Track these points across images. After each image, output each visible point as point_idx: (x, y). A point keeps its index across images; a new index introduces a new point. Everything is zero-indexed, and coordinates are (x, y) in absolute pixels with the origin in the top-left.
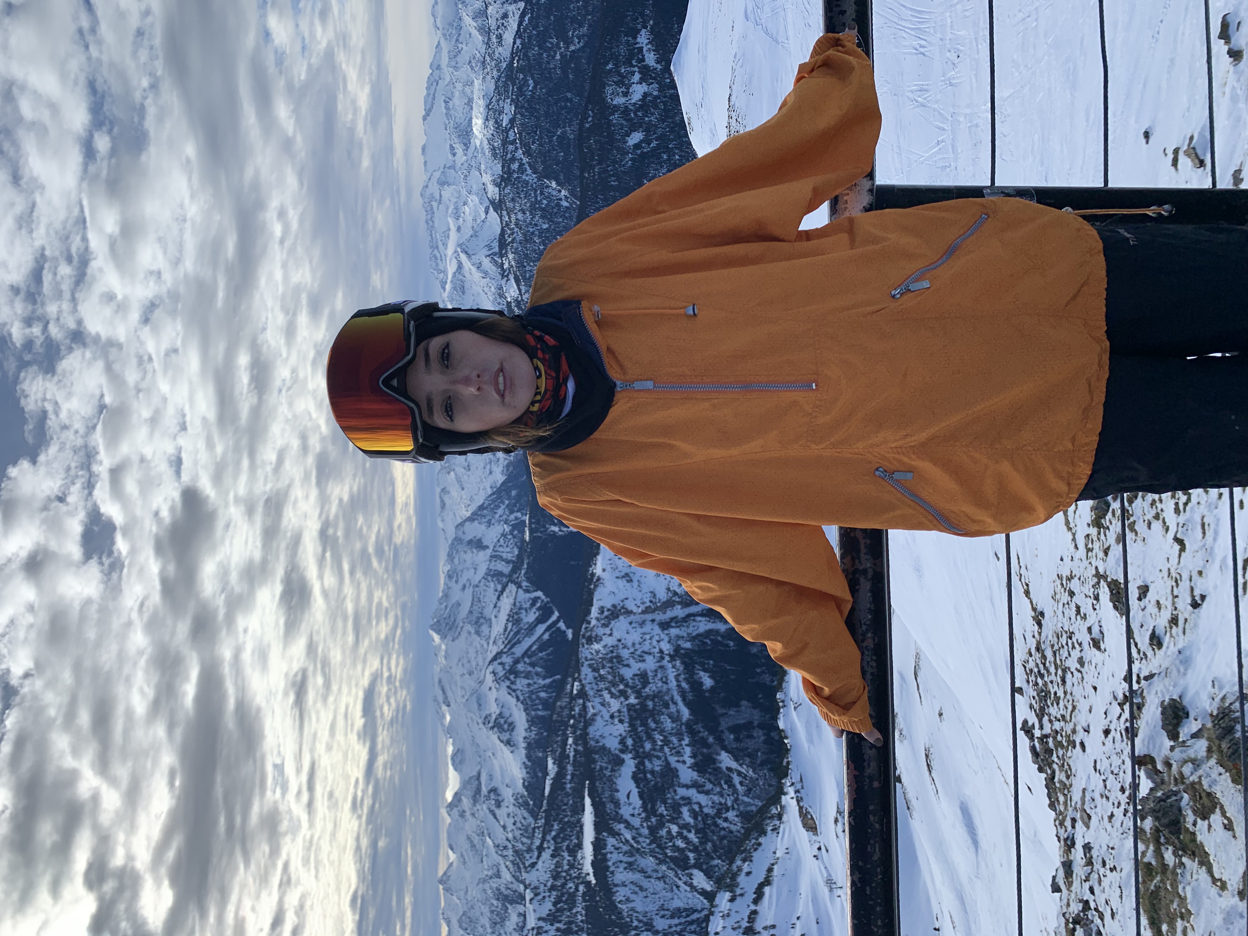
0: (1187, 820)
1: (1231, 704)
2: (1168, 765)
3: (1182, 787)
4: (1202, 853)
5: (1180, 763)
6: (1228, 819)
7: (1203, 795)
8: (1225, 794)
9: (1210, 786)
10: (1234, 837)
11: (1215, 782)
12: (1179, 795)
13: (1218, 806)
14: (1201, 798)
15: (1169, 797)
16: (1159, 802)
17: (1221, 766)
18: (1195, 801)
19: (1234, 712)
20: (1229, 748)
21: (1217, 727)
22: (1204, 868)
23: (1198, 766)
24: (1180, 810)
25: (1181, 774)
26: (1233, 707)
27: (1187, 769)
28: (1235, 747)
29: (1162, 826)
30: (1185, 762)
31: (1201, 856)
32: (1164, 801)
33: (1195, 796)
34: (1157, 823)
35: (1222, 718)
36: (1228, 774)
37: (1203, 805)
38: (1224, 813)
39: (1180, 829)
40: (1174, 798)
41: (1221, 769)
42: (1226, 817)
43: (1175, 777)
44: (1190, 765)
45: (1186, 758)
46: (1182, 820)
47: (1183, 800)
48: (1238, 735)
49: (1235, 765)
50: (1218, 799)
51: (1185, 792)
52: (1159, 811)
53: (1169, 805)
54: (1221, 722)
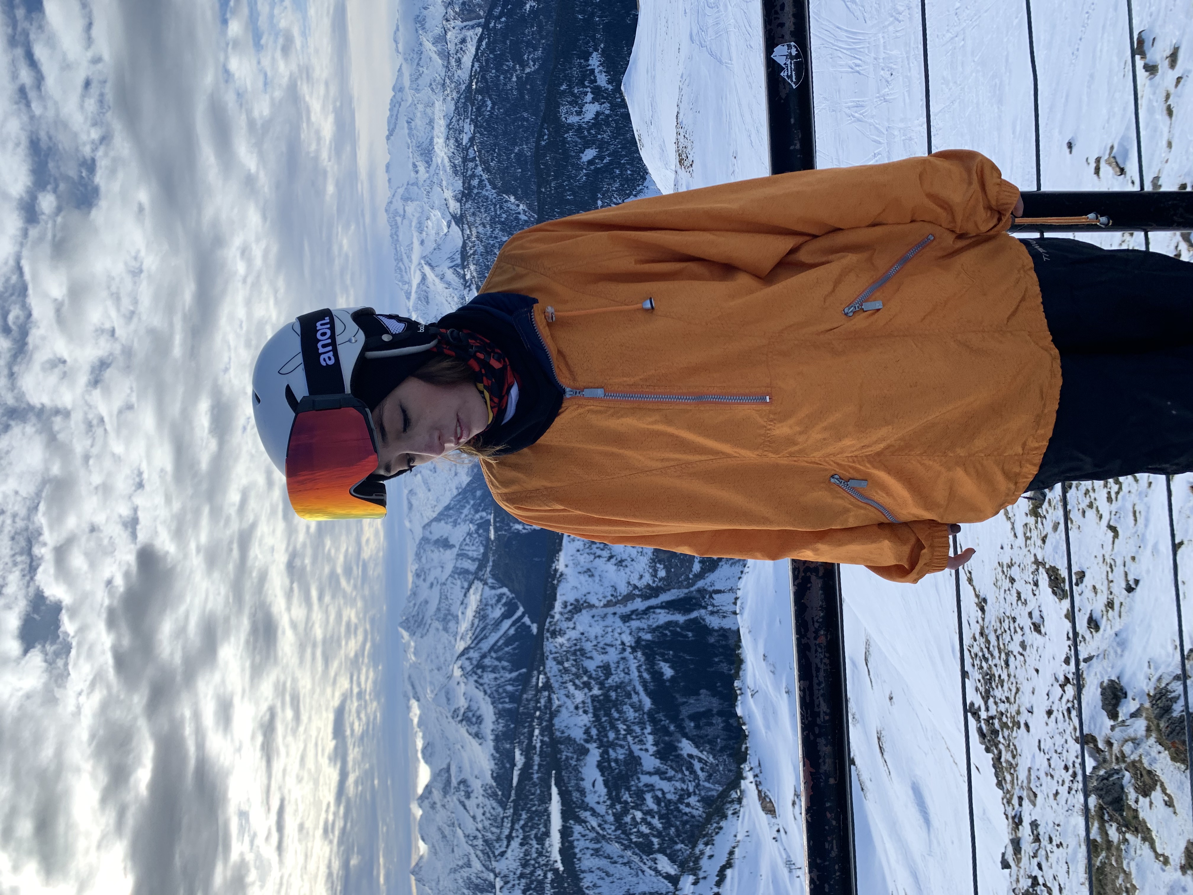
0: (1129, 797)
1: (1167, 684)
2: (1110, 744)
3: (1123, 766)
4: (1145, 830)
5: (1120, 743)
6: (1169, 796)
7: (1144, 773)
8: (1165, 771)
9: (1150, 764)
10: (1175, 813)
11: (1154, 760)
12: (1121, 774)
13: (1159, 784)
14: (1142, 775)
15: (1111, 775)
16: (1102, 780)
17: (1160, 744)
18: (1137, 779)
19: (1171, 692)
20: (1168, 727)
21: (1155, 707)
22: (1147, 843)
23: (1138, 744)
24: (1122, 787)
25: (1122, 752)
26: (1169, 687)
27: (1128, 748)
28: (1173, 726)
29: (1105, 804)
30: (1127, 741)
31: (1143, 832)
32: (1107, 779)
33: (1136, 774)
34: (1100, 801)
35: (1159, 699)
36: (1167, 752)
37: (1144, 782)
38: (1164, 791)
39: (1123, 806)
40: (1116, 776)
41: (1160, 748)
42: (1166, 794)
43: (1116, 756)
44: (1130, 744)
45: (1127, 738)
46: (1124, 798)
47: (1125, 778)
48: (1176, 714)
49: (1173, 743)
50: (1158, 776)
51: (1127, 770)
52: (1102, 789)
53: (1111, 783)
54: (1159, 702)
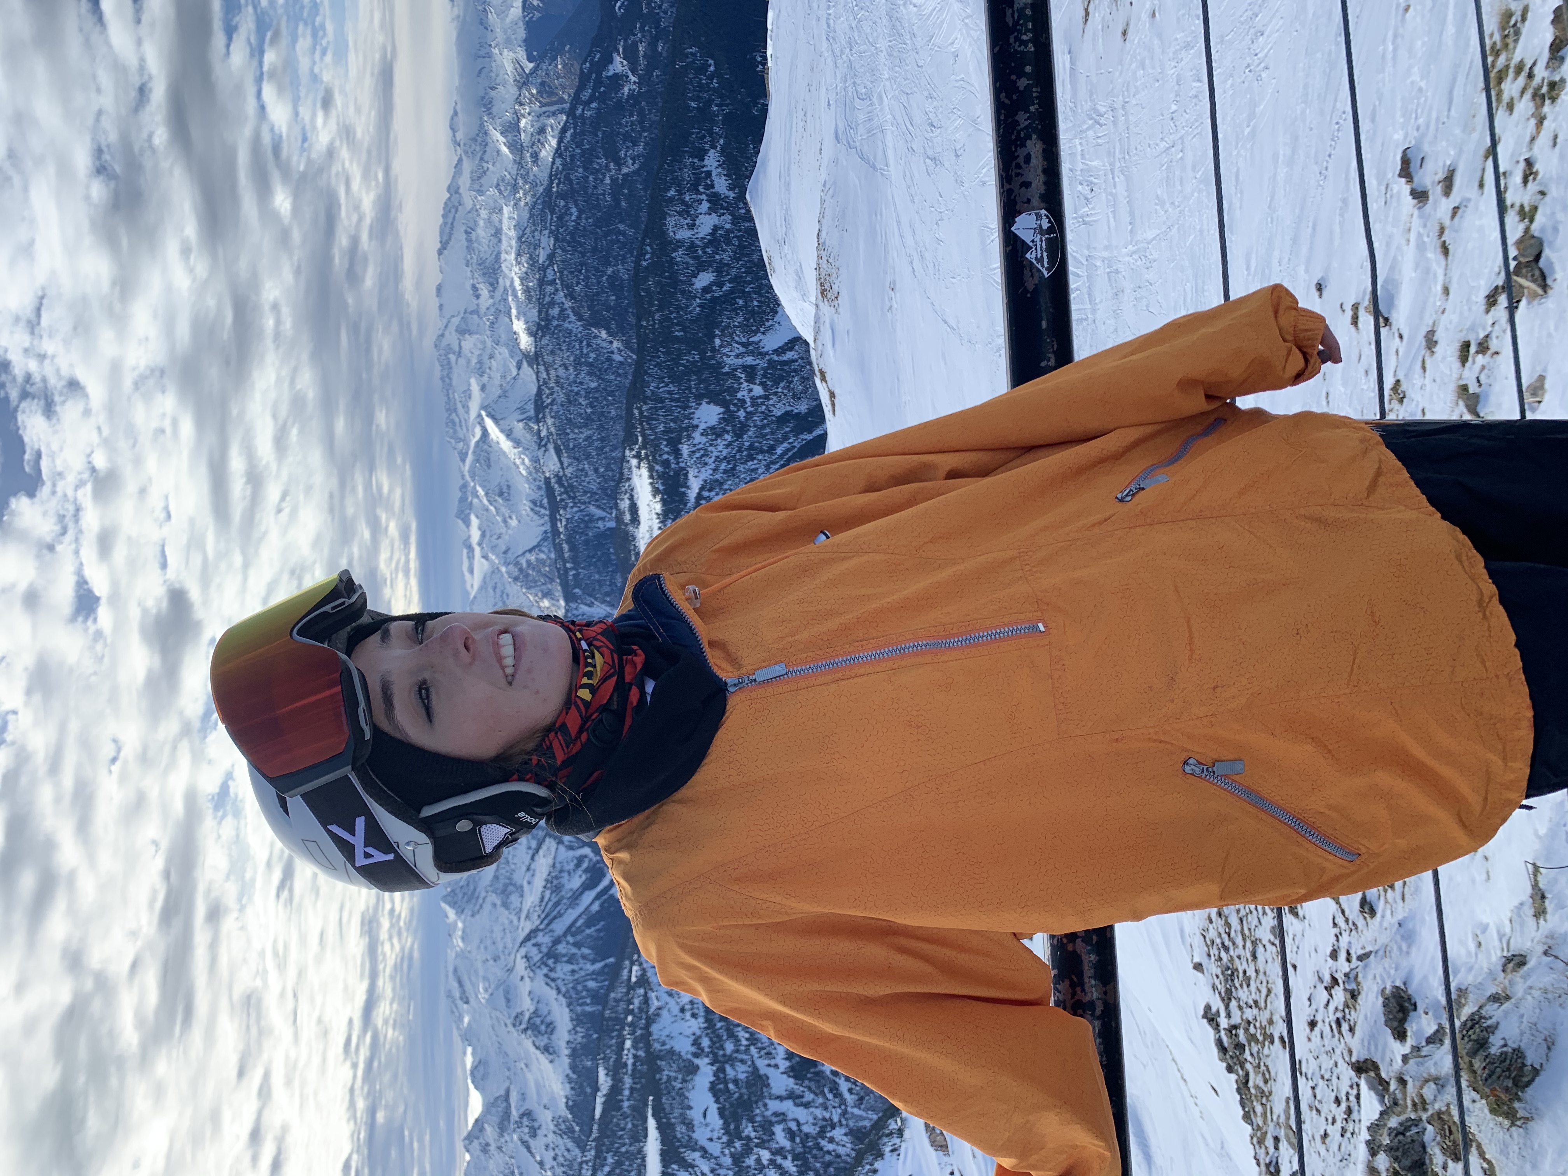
0: (1435, 1161)
1: (1481, 1007)
2: (1402, 1082)
3: (1425, 1116)
5: (1418, 1084)
6: (1489, 1162)
7: (1454, 1129)
8: (1483, 1128)
11: (1467, 1112)
12: (1421, 1126)
13: (1474, 1144)
14: (1451, 1132)
15: (1408, 1128)
16: (1396, 1135)
17: (1474, 1090)
18: (1444, 1136)
19: (1486, 1019)
20: (1485, 1068)
21: (1466, 1039)
23: (1443, 1086)
24: (1424, 1147)
25: (1422, 1096)
26: (1483, 1012)
27: (1429, 1091)
28: (1492, 1067)
29: (1403, 1169)
30: (1427, 1081)
32: (1403, 1134)
33: (1443, 1129)
34: (1396, 1165)
35: (1471, 1028)
36: (1484, 1101)
37: (1454, 1142)
38: (1482, 1155)
39: (1426, 1172)
40: (1414, 1130)
41: (1474, 1094)
42: (1485, 1159)
43: (1413, 1101)
44: (1433, 1086)
45: (1425, 1075)
46: (1427, 1162)
47: (1427, 1133)
48: (1494, 1050)
49: (1493, 1090)
50: (1473, 1134)
51: (1429, 1123)
52: (1397, 1149)
53: (1409, 1140)
54: (1471, 1032)
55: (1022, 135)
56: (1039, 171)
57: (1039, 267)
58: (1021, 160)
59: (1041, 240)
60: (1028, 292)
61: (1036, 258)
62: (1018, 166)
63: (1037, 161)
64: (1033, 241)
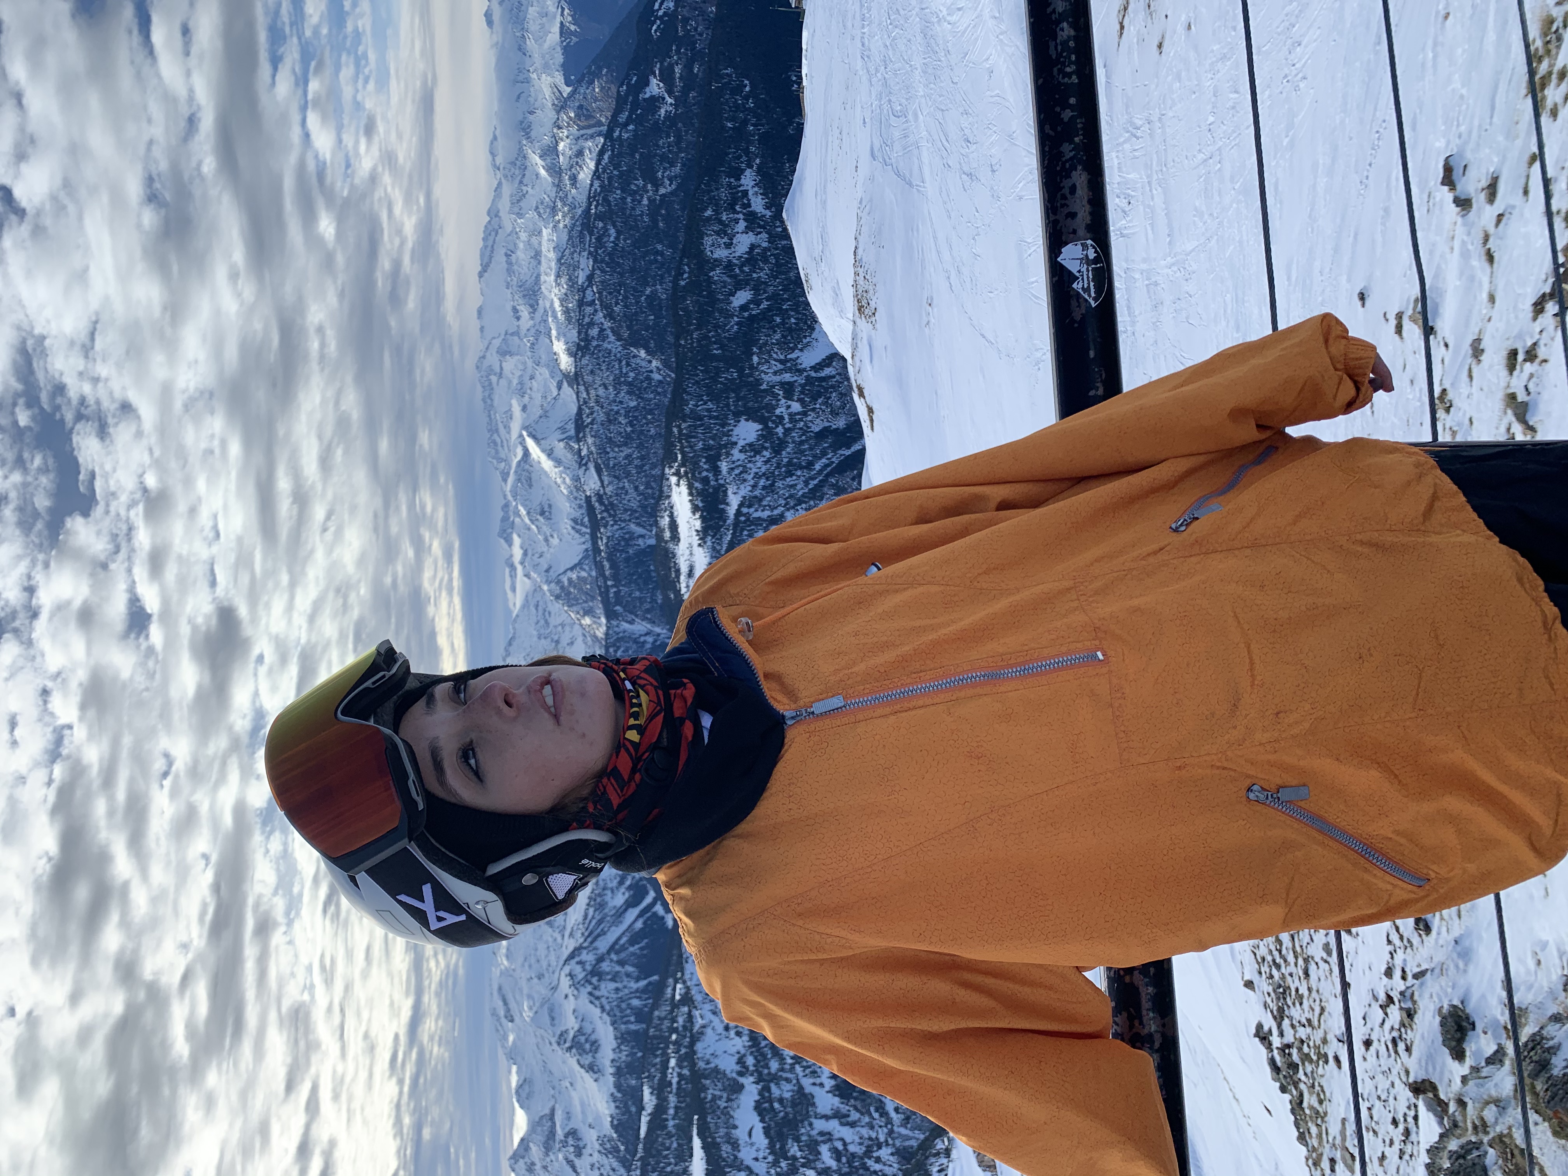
1: (1542, 1028)
2: (1461, 1103)
3: (1486, 1139)
5: (1478, 1106)
7: (1516, 1152)
8: (1545, 1151)
12: (1482, 1149)
14: (1512, 1155)
15: (1469, 1152)
16: (1457, 1159)
17: (1536, 1112)
18: (1506, 1160)
19: (1548, 1039)
20: (1547, 1090)
23: (1504, 1108)
24: (1485, 1170)
25: (1482, 1119)
26: (1544, 1032)
27: (1490, 1114)
28: (1554, 1089)
30: (1487, 1103)
32: (1464, 1157)
33: (1506, 1153)
35: (1533, 1049)
36: (1546, 1124)
37: (1516, 1165)
40: (1475, 1153)
41: (1538, 1118)
43: (1474, 1123)
44: (1493, 1107)
45: (1485, 1097)
47: (1488, 1156)
48: (1557, 1071)
49: (1556, 1113)
50: (1536, 1158)
51: (1491, 1146)
53: (1470, 1163)
54: (1532, 1054)
55: (1067, 165)
56: (1085, 202)
57: (1086, 297)
58: (1066, 191)
59: (1088, 270)
60: (1075, 322)
61: (1083, 288)
62: (1064, 197)
63: (1082, 192)
64: (1079, 271)
